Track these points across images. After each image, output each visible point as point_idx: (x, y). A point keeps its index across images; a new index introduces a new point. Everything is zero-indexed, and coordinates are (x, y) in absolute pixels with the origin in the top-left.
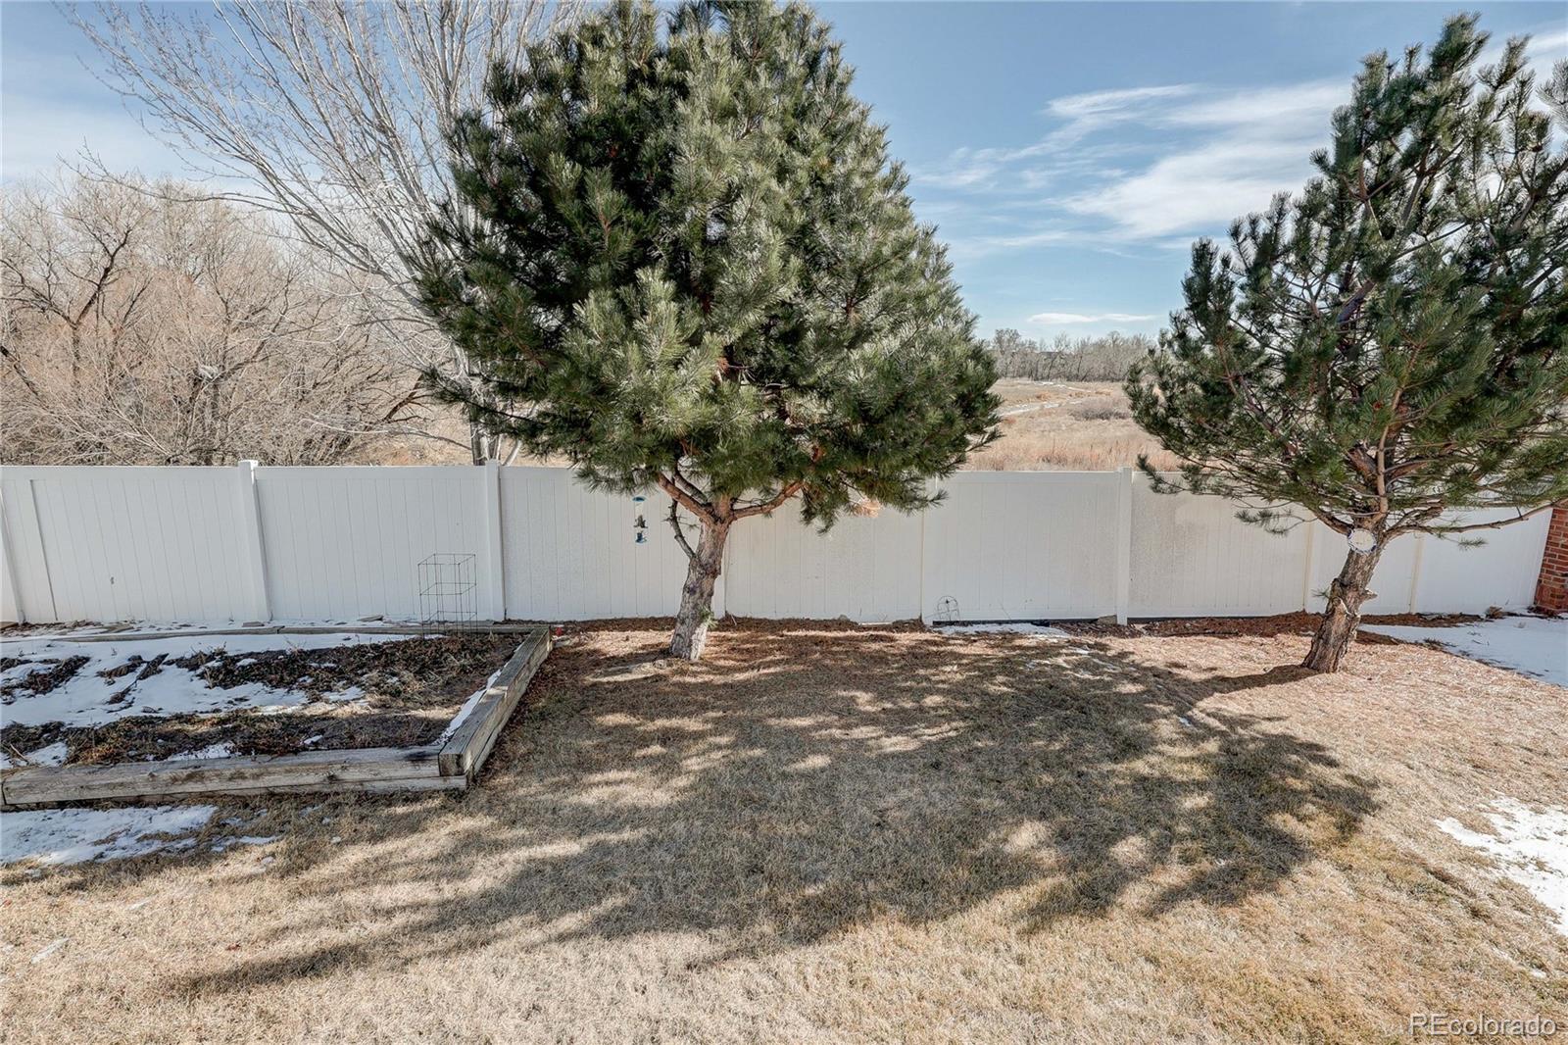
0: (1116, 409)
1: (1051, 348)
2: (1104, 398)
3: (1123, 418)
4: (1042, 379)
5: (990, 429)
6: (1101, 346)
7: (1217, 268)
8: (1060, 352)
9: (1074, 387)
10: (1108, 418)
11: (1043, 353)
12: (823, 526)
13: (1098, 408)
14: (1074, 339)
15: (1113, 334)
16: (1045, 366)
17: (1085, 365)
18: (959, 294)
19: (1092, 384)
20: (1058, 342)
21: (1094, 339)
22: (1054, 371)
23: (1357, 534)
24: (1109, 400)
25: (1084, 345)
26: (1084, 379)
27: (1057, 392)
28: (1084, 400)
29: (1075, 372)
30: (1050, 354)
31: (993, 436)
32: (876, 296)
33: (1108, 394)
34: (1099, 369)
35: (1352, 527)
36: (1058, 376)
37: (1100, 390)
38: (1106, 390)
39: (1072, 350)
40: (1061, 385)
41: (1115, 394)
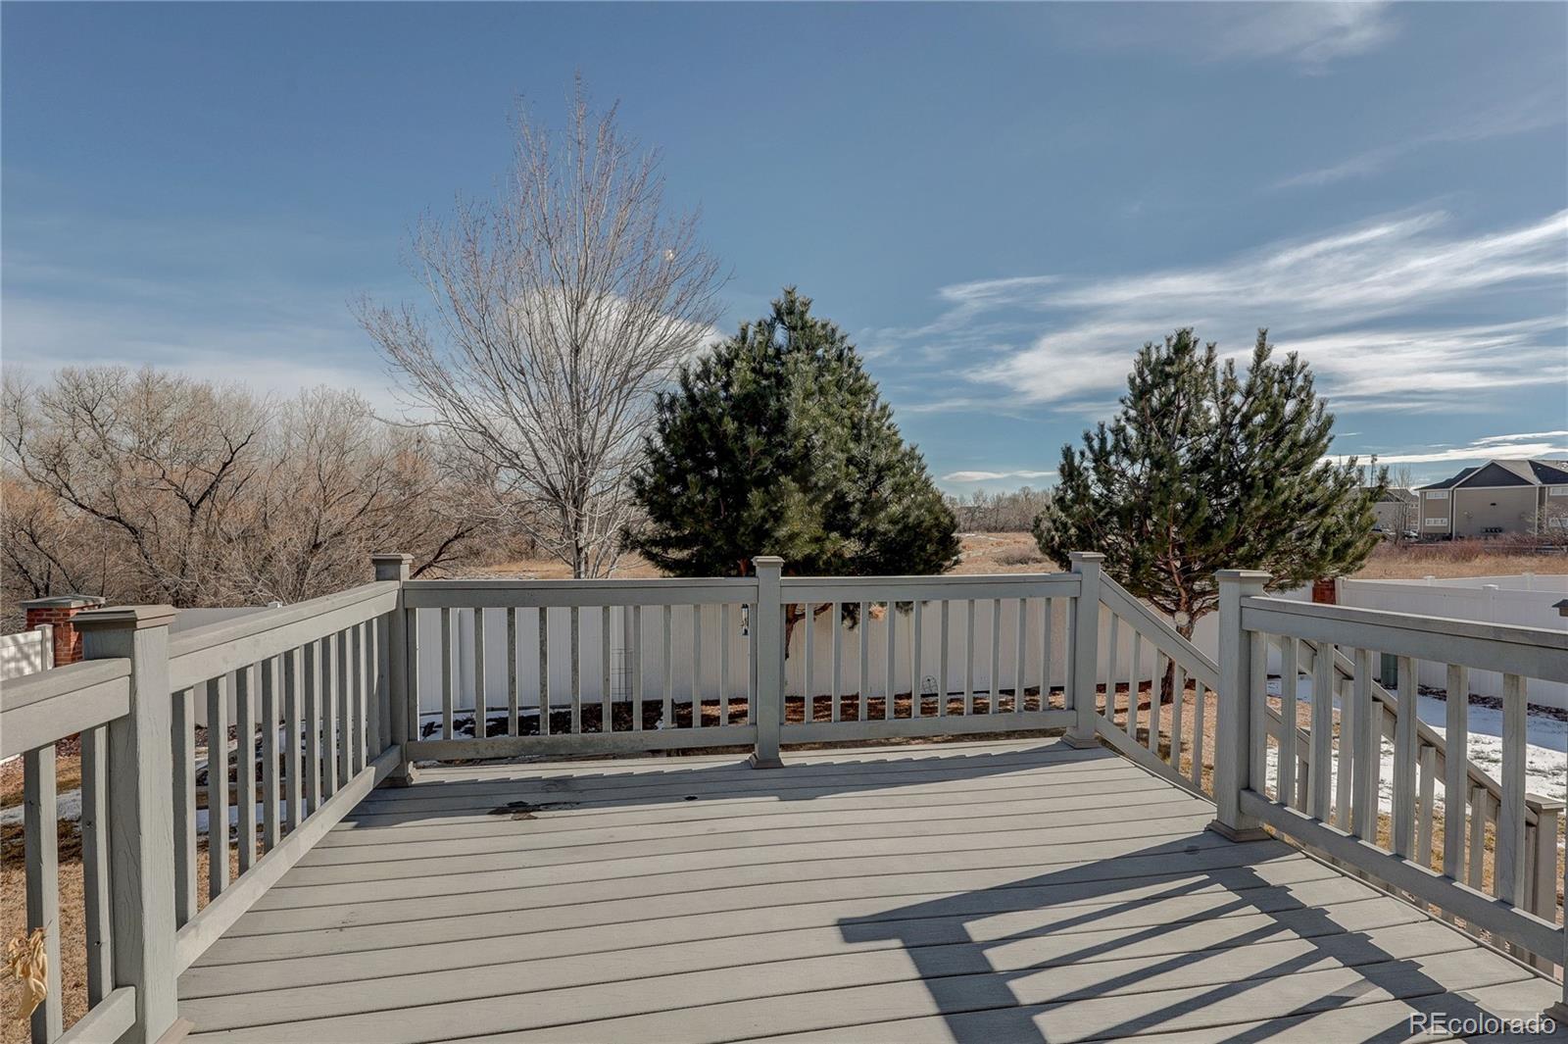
0: (1033, 555)
1: (971, 503)
2: (1022, 546)
3: (1040, 562)
4: (965, 531)
5: (955, 558)
6: (1014, 500)
7: (1077, 459)
8: (979, 507)
9: (994, 537)
10: (1026, 563)
11: (965, 508)
12: (851, 625)
13: (1016, 554)
14: (991, 494)
15: (1024, 489)
16: (966, 520)
17: (1002, 517)
18: (932, 480)
19: (1010, 534)
20: (976, 498)
21: (1009, 494)
22: (975, 524)
23: (1178, 615)
24: (1026, 547)
25: (999, 499)
26: (1002, 530)
27: (979, 542)
28: (1004, 548)
29: (993, 525)
30: (969, 509)
31: (957, 562)
32: (888, 483)
33: (1025, 543)
34: (1015, 519)
35: (1175, 611)
36: (977, 529)
37: (1017, 539)
38: (1023, 540)
39: (989, 505)
40: (982, 536)
41: (1028, 542)
